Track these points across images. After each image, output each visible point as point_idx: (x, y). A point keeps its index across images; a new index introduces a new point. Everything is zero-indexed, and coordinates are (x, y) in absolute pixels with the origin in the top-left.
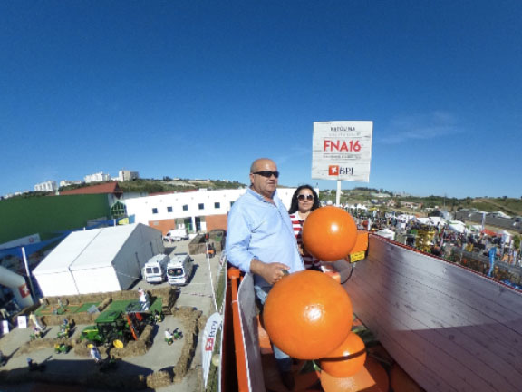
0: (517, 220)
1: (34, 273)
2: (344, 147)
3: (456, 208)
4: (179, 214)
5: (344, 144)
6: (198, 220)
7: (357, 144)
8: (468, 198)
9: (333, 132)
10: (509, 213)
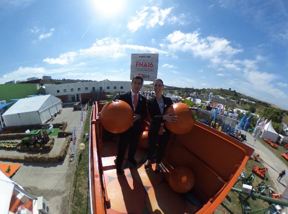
0: (227, 100)
1: (3, 115)
2: (146, 65)
3: (198, 93)
4: (69, 93)
5: (146, 64)
6: (77, 95)
7: (151, 64)
8: (204, 89)
9: (141, 58)
10: (223, 96)
